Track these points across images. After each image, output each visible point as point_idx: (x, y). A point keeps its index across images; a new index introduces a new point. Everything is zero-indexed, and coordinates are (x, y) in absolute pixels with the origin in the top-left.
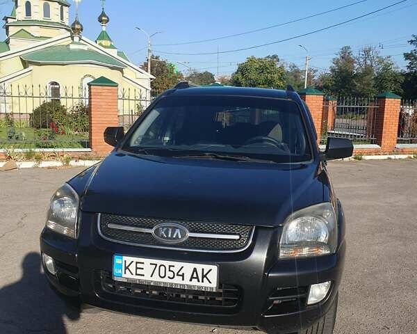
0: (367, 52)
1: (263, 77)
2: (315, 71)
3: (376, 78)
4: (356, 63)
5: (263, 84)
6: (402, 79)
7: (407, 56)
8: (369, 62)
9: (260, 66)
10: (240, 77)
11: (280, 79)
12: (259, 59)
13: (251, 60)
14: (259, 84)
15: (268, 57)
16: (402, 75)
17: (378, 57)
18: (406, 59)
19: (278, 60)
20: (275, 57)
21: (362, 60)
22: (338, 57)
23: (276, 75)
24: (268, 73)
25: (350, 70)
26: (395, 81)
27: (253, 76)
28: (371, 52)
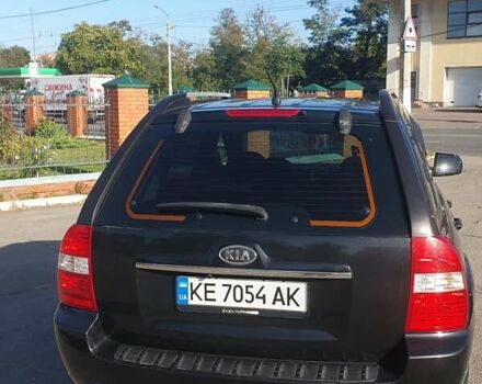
0: (258, 17)
1: (103, 54)
2: (188, 46)
3: (267, 57)
4: (244, 33)
5: (105, 66)
6: (303, 57)
7: (308, 24)
8: (261, 33)
9: (97, 38)
10: (65, 55)
11: (131, 58)
12: (95, 27)
13: (82, 28)
14: (98, 66)
15: (114, 23)
16: (303, 51)
17: (272, 25)
18: (307, 28)
19: (129, 29)
20: (124, 23)
21: (251, 29)
22: (217, 24)
23: (123, 53)
24: (110, 48)
25: (236, 44)
26: (293, 59)
27: (87, 53)
28: (263, 18)
